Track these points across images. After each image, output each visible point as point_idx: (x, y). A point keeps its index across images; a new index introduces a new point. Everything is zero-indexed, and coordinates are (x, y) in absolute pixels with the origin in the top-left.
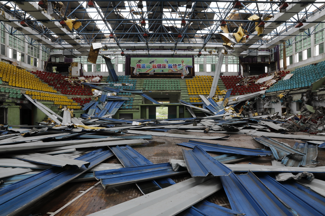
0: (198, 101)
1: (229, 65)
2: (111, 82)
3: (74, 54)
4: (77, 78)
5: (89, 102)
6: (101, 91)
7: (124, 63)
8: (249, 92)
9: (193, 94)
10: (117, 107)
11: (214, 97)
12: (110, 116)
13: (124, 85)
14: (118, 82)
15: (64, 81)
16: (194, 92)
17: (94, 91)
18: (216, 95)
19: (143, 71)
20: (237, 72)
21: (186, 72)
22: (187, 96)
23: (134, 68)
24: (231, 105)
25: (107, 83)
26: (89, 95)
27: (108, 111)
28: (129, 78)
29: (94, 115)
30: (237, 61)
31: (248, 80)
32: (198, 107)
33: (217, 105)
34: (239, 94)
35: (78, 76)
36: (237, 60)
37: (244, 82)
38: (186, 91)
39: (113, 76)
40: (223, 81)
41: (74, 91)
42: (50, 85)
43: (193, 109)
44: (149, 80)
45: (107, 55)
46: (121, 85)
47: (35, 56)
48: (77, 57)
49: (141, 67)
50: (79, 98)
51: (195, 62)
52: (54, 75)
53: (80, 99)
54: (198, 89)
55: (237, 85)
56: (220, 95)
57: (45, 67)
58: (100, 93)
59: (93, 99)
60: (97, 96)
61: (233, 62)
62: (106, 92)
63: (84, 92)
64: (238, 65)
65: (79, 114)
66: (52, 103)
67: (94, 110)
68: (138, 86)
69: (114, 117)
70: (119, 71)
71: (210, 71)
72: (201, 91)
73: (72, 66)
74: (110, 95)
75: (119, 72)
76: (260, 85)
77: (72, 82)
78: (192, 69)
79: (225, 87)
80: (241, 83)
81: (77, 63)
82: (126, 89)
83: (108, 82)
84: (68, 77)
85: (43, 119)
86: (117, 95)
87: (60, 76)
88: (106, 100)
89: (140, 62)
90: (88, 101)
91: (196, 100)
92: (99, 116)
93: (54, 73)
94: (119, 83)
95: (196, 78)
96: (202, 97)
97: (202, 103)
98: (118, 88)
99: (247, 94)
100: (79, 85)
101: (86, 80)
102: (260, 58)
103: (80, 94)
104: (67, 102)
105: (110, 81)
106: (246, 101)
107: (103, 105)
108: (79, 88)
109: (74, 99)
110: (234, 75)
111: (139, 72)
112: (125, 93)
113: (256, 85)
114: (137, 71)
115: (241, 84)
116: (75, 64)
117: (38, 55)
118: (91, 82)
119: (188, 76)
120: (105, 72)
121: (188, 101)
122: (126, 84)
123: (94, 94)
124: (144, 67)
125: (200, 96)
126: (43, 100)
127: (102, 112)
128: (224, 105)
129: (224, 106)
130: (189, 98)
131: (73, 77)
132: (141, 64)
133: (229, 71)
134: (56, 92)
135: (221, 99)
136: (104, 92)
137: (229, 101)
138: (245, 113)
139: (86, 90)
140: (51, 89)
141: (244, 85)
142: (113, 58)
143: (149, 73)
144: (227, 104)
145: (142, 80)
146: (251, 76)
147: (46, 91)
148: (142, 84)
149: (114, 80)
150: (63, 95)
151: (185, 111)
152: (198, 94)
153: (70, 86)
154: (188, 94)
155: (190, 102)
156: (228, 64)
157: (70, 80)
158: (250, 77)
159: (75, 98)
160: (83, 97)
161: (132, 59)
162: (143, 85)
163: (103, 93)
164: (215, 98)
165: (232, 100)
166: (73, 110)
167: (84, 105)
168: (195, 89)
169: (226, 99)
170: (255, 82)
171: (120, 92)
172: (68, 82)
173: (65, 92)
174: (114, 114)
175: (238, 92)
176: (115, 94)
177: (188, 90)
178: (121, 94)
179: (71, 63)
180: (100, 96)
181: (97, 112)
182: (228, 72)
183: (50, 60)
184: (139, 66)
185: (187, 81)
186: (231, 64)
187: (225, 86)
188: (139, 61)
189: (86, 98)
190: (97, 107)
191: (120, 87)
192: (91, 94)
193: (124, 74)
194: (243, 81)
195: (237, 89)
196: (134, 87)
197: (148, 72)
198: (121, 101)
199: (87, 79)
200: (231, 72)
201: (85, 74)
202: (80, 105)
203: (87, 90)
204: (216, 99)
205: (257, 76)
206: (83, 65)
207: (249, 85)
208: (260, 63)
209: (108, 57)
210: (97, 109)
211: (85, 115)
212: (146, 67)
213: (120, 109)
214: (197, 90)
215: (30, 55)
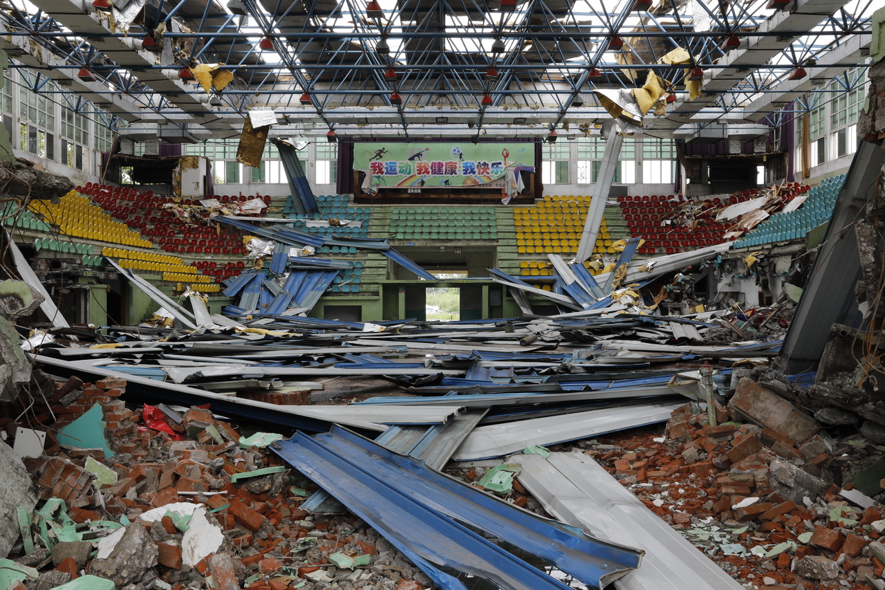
0: (544, 273)
1: (646, 164)
2: (297, 214)
3: (191, 134)
4: (197, 203)
5: (238, 273)
6: (270, 243)
7: (335, 156)
8: (695, 247)
9: (530, 250)
10: (319, 289)
11: (589, 260)
12: (300, 310)
13: (335, 226)
14: (316, 216)
15: (162, 213)
16: (535, 246)
17: (250, 243)
18: (598, 255)
19: (391, 183)
20: (670, 182)
21: (516, 186)
22: (515, 256)
23: (362, 175)
24: (633, 284)
25: (284, 217)
26: (235, 252)
27: (293, 299)
28: (348, 202)
29: (257, 309)
30: (672, 152)
31: (696, 208)
32: (541, 288)
33: (593, 284)
34: (665, 251)
35: (200, 197)
36: (672, 148)
37: (685, 217)
38: (512, 242)
39: (302, 197)
40: (624, 213)
41: (195, 241)
42: (132, 225)
43: (528, 293)
44: (408, 209)
45: (287, 137)
46: (325, 224)
47: (78, 139)
48: (197, 140)
49: (384, 170)
50: (211, 263)
51: (544, 156)
52: (133, 196)
53: (213, 264)
54: (546, 236)
55: (663, 224)
56: (611, 254)
57: (103, 170)
58: (267, 248)
59: (248, 266)
60: (261, 258)
61: (659, 154)
62: (284, 244)
63: (221, 243)
64: (675, 162)
65: (219, 306)
66: (159, 277)
67: (257, 295)
68: (374, 229)
69: (310, 314)
70: (318, 182)
71: (588, 181)
72: (555, 243)
73: (183, 166)
74: (295, 255)
75: (320, 185)
76: (728, 224)
77: (186, 215)
78: (532, 176)
79: (627, 230)
80: (676, 218)
81: (196, 158)
82: (342, 236)
83: (288, 214)
84: (171, 201)
85: (142, 318)
86: (316, 254)
87: (149, 198)
88: (287, 269)
89: (381, 157)
90: (236, 269)
91: (538, 268)
92: (271, 311)
93: (126, 185)
94: (321, 219)
95: (545, 201)
96: (557, 261)
97: (555, 277)
98: (318, 235)
99: (686, 250)
100: (205, 223)
101: (225, 210)
102: (738, 142)
103: (210, 252)
104: (185, 273)
105: (293, 211)
106: (678, 271)
107: (278, 281)
108: (207, 233)
109: (201, 266)
110: (659, 193)
111: (377, 185)
112: (340, 247)
113: (718, 224)
114: (373, 183)
115: (675, 221)
116: (190, 160)
117: (85, 134)
118: (239, 215)
119: (521, 197)
120: (279, 184)
121: (517, 271)
122: (342, 223)
123: (251, 251)
124: (392, 171)
125: (551, 257)
127: (278, 301)
128: (615, 283)
129: (615, 287)
130: (518, 262)
131: (184, 200)
132: (385, 162)
133: (646, 180)
134: (151, 247)
135: (609, 264)
136: (278, 244)
137: (629, 271)
138: (669, 306)
139: (226, 239)
140: (135, 238)
141: (683, 226)
142: (301, 144)
143: (407, 190)
144: (622, 281)
145: (387, 209)
146: (708, 197)
148: (388, 221)
149: (307, 208)
150: (170, 254)
151: (505, 298)
152: (547, 250)
153: (180, 227)
154: (518, 253)
155: (521, 275)
156: (644, 159)
157: (180, 209)
158: (706, 201)
159: (199, 263)
160: (222, 260)
161: (357, 146)
162: (389, 226)
163: (277, 249)
164: (591, 264)
165: (635, 269)
166: (206, 295)
167: (226, 282)
168: (538, 236)
169: (621, 267)
170: (715, 217)
171: (324, 245)
172: (173, 214)
173: (170, 247)
174: (311, 307)
175: (664, 246)
176: (311, 250)
177: (517, 239)
178: (326, 250)
179: (177, 160)
180: (268, 255)
181: (264, 302)
182: (642, 183)
183: (117, 147)
184: (377, 169)
185: (517, 211)
186: (651, 159)
187: (628, 226)
188: (378, 154)
189: (229, 263)
190: (264, 286)
191: (323, 231)
192: (241, 249)
193: (333, 192)
194: (683, 213)
195: (660, 236)
196: (365, 231)
197: (404, 186)
198: (329, 271)
199: (226, 206)
200: (651, 185)
201: (218, 191)
202: (216, 283)
203: (228, 238)
204: (596, 268)
205: (728, 196)
206: (212, 163)
207: (699, 223)
208: (736, 159)
209: (290, 141)
210: (265, 295)
211: (234, 309)
212: (398, 171)
213: (326, 294)
214: (543, 240)
215: (66, 139)
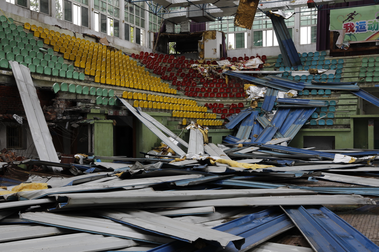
2: (285, 67)
3: (209, 14)
4: (214, 63)
5: (238, 111)
6: (264, 88)
7: (315, 23)
10: (299, 123)
12: (282, 141)
13: (314, 74)
14: (299, 67)
15: (190, 71)
17: (249, 89)
19: (360, 38)
23: (336, 34)
25: (275, 70)
26: (238, 96)
27: (278, 131)
28: (325, 56)
29: (249, 138)
35: (217, 59)
39: (289, 54)
41: (210, 89)
42: (164, 79)
44: (375, 58)
45: (277, 9)
46: (306, 73)
47: (137, 23)
48: (213, 19)
49: (355, 29)
50: (220, 104)
52: (171, 60)
53: (221, 105)
57: (154, 44)
58: (261, 92)
59: (246, 106)
60: (256, 100)
62: (274, 89)
63: (228, 90)
65: (220, 136)
66: (169, 114)
67: (250, 128)
68: (346, 75)
69: (291, 143)
70: (301, 43)
73: (205, 38)
74: (282, 97)
75: (303, 45)
77: (206, 71)
81: (214, 32)
82: (320, 81)
83: (278, 68)
84: (197, 62)
85: (153, 146)
86: (298, 96)
87: (182, 61)
88: (275, 108)
89: (353, 19)
90: (236, 109)
92: (259, 141)
93: (172, 54)
94: (303, 70)
98: (301, 81)
100: (219, 77)
101: (233, 67)
103: (220, 96)
104: (196, 112)
105: (283, 65)
107: (267, 117)
108: (219, 83)
109: (209, 107)
111: (349, 41)
112: (318, 90)
114: (345, 40)
116: (210, 34)
117: (143, 21)
118: (243, 70)
120: (273, 47)
122: (319, 72)
123: (249, 95)
124: (362, 29)
126: (152, 109)
127: (266, 133)
131: (206, 61)
132: (355, 22)
134: (175, 93)
136: (269, 90)
139: (232, 87)
140: (166, 87)
142: (288, 14)
143: (374, 43)
145: (357, 59)
147: (157, 92)
148: (358, 68)
149: (292, 62)
150: (189, 98)
153: (201, 80)
157: (202, 67)
159: (211, 104)
160: (228, 102)
161: (333, 12)
162: (359, 72)
163: (268, 93)
166: (207, 128)
167: (229, 118)
171: (304, 89)
172: (197, 71)
173: (191, 93)
174: (292, 137)
176: (294, 93)
178: (306, 92)
179: (202, 34)
180: (261, 98)
181: (255, 133)
183: (163, 29)
184: (349, 28)
188: (350, 17)
189: (233, 104)
190: (257, 121)
191: (305, 78)
192: (243, 94)
193: (314, 49)
196: (338, 77)
197: (373, 40)
198: (308, 108)
199: (234, 64)
201: (230, 54)
202: (222, 119)
203: (234, 86)
206: (226, 35)
209: (279, 13)
210: (256, 127)
211: (232, 139)
212: (367, 28)
213: (305, 126)
215: (129, 23)
